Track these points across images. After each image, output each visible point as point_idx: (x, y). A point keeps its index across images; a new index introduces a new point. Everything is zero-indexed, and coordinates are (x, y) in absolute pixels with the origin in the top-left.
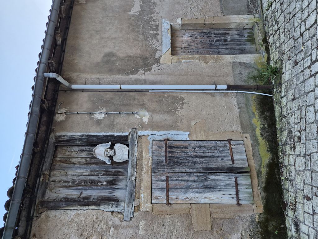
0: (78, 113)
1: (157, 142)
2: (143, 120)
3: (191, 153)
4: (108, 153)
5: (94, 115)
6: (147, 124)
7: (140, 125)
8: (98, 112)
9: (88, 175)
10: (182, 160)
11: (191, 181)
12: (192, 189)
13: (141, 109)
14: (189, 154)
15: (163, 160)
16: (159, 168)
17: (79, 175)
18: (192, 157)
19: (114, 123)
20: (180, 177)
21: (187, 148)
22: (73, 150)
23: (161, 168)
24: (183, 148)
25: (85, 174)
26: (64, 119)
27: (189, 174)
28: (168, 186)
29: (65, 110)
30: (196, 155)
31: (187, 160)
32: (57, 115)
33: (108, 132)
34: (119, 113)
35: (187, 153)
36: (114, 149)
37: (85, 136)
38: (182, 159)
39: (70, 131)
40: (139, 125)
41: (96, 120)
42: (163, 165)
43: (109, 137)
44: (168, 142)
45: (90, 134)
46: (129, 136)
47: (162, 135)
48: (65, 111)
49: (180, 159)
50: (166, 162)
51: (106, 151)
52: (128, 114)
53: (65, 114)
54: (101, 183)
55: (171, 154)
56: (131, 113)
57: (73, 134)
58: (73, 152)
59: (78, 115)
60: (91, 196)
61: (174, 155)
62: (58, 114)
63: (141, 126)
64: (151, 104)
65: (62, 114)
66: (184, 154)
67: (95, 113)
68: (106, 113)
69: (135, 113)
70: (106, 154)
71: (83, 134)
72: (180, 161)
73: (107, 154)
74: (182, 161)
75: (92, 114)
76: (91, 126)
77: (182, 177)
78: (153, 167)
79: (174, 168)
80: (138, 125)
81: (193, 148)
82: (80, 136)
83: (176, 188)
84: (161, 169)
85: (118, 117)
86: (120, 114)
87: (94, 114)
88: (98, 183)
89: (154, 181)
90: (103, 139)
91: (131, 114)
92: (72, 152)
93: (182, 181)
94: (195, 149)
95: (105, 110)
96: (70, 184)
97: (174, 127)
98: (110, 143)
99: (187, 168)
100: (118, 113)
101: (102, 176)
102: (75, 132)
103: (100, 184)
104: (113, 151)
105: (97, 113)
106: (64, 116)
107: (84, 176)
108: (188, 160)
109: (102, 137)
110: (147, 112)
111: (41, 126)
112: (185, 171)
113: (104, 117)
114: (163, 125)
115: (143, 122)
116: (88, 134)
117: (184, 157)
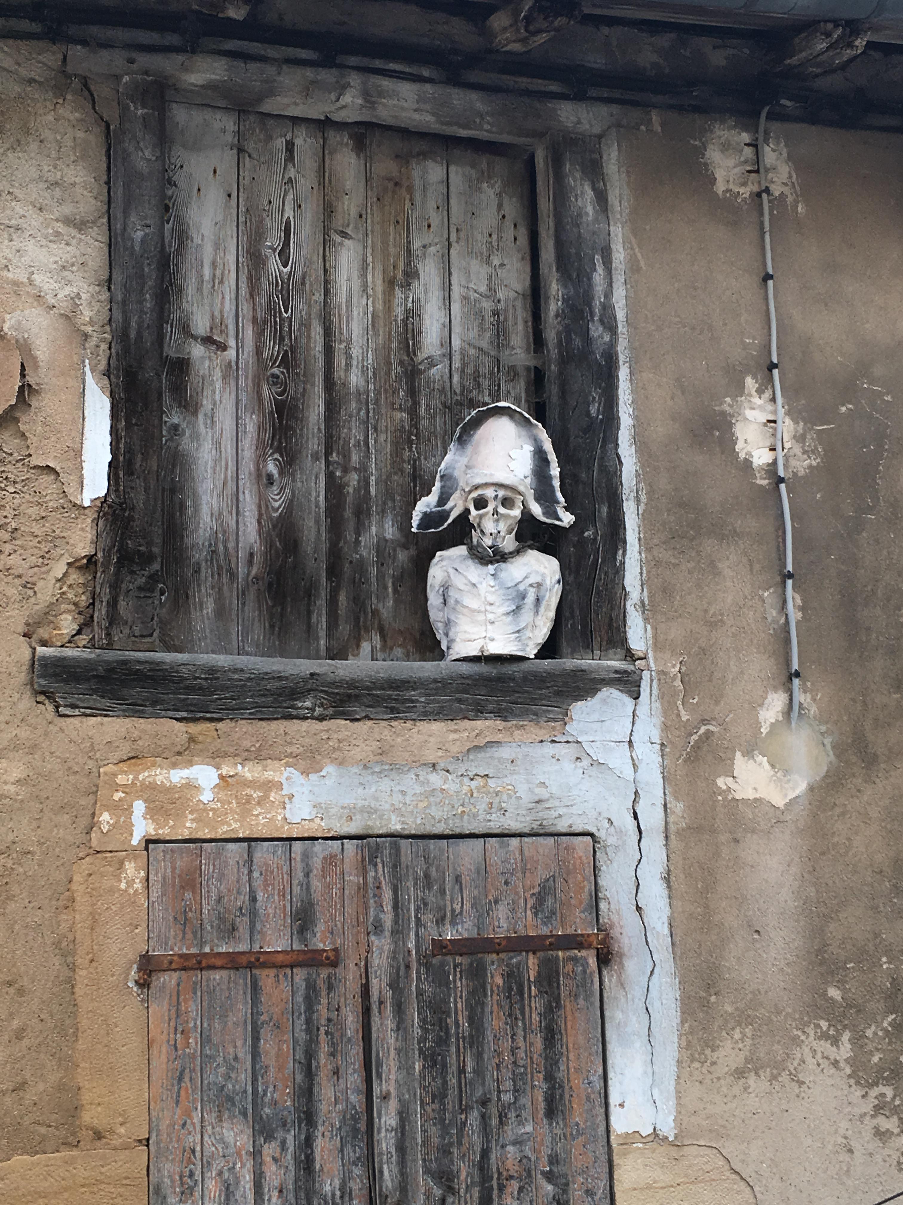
0: (768, 277)
1: (589, 870)
2: (748, 753)
3: (515, 1143)
4: (490, 508)
5: (760, 392)
6: (722, 792)
7: (708, 734)
8: (788, 420)
9: (329, 383)
10: (462, 1071)
11: (309, 1142)
12: (256, 1154)
13: (828, 741)
14: (511, 1131)
15: (453, 923)
16: (395, 891)
17: (335, 320)
18: (485, 1153)
19: (709, 545)
20: (333, 1054)
21: (551, 1112)
22: (502, 265)
23: (396, 907)
24: (549, 1077)
25: (340, 361)
26: (720, 187)
27: (355, 1131)
28: (274, 966)
29: (787, 190)
30: (501, 1188)
31: (465, 1110)
32: (746, 137)
33: (643, 498)
34: (790, 576)
35: (512, 1115)
36: (518, 552)
37: (607, 338)
38: (469, 1069)
39: (635, 232)
40: (703, 729)
41: (726, 407)
42: (418, 920)
43: (605, 510)
44: (592, 962)
45: (623, 373)
46: (621, 652)
47: (638, 908)
48: (776, 190)
49: (468, 1059)
50: (440, 947)
51: (509, 494)
52: (787, 641)
53: (759, 195)
54: (281, 473)
55: (499, 981)
56: (795, 666)
57: (619, 256)
58: (484, 270)
59: (757, 279)
60: (195, 413)
61: (492, 1001)
62: (756, 146)
63: (697, 747)
64: (874, 812)
65: (757, 171)
66: (508, 1085)
67: (773, 400)
68: (782, 480)
69: (800, 697)
70: (489, 493)
71: (622, 328)
72: (452, 1060)
73: (481, 503)
74: (453, 1069)
75: (771, 380)
76: (678, 380)
77: (336, 1072)
78: (403, 843)
79: (399, 1009)
80: (704, 721)
81: (553, 1160)
82: (608, 309)
83: (254, 1025)
84: (388, 907)
85: (757, 567)
86: (784, 583)
87: (767, 395)
88: (279, 450)
89: (306, 856)
90: (590, 469)
91: (788, 662)
92: (488, 262)
93: (309, 1073)
94: (549, 1177)
95: (801, 473)
96: (274, 263)
97: (705, 1004)
98: (567, 519)
99: (400, 1113)
100: (790, 568)
101: (330, 477)
102: (633, 267)
103: (272, 467)
104: (509, 543)
105: (775, 412)
106: (744, 184)
107: (329, 351)
108: (464, 1124)
109: (602, 458)
110: (811, 789)
111: (665, 40)
112: (376, 1091)
113: (748, 463)
114: (717, 918)
115: (732, 759)
116: (622, 358)
117: (479, 1093)
